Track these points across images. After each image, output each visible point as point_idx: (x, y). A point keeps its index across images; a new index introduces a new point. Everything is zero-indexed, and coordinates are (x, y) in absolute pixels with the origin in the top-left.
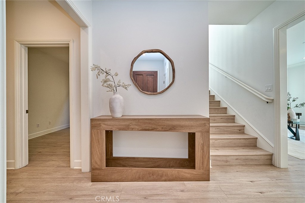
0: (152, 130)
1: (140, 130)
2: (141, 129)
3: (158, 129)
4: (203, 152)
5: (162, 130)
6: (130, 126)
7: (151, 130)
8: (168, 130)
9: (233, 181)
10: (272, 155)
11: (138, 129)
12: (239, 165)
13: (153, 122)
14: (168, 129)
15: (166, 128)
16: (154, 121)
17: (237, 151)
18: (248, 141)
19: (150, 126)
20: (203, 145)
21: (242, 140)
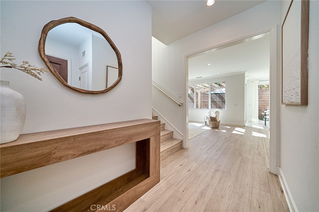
0: (101, 148)
1: (78, 156)
2: (80, 153)
3: (110, 146)
4: (156, 155)
5: (117, 144)
6: (54, 154)
7: (99, 149)
8: (123, 143)
9: (173, 172)
10: (182, 142)
11: (74, 155)
12: (169, 156)
13: (102, 136)
14: (124, 141)
15: (121, 140)
16: (104, 134)
17: (166, 145)
18: (169, 135)
19: (98, 143)
20: (156, 148)
21: (166, 136)
